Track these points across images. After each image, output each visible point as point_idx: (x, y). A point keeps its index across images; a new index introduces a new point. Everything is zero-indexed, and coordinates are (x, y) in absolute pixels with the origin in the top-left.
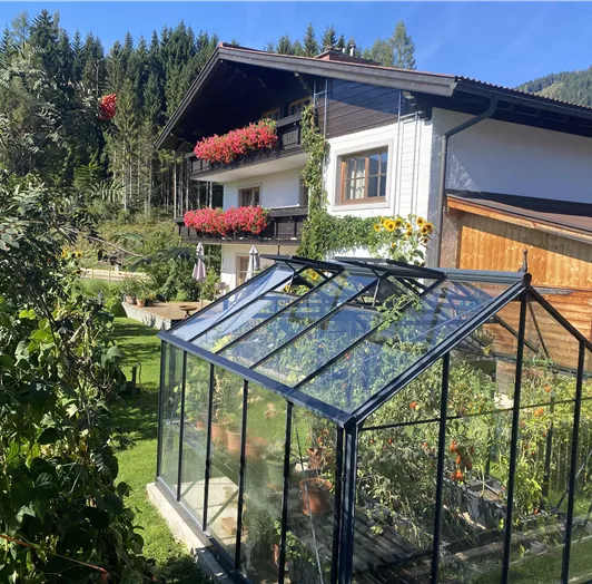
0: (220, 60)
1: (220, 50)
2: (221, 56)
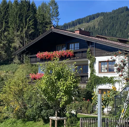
0: (52, 32)
1: (52, 29)
2: (53, 31)
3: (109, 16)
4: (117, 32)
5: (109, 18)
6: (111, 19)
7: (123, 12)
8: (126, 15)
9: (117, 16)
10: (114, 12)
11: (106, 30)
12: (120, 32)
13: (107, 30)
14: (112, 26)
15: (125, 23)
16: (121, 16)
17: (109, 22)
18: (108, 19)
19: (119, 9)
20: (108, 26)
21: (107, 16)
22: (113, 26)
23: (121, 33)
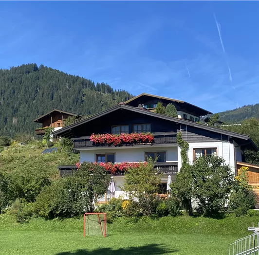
2: (122, 107)
3: (6, 77)
4: (20, 104)
5: (6, 79)
6: (10, 81)
7: (29, 72)
8: (34, 77)
9: (19, 78)
10: (14, 70)
11: (2, 99)
12: (25, 103)
13: (4, 99)
14: (12, 92)
15: (34, 90)
16: (26, 78)
17: (7, 85)
18: (4, 80)
19: (23, 66)
20: (5, 92)
21: (3, 75)
22: (14, 92)
23: (27, 105)
